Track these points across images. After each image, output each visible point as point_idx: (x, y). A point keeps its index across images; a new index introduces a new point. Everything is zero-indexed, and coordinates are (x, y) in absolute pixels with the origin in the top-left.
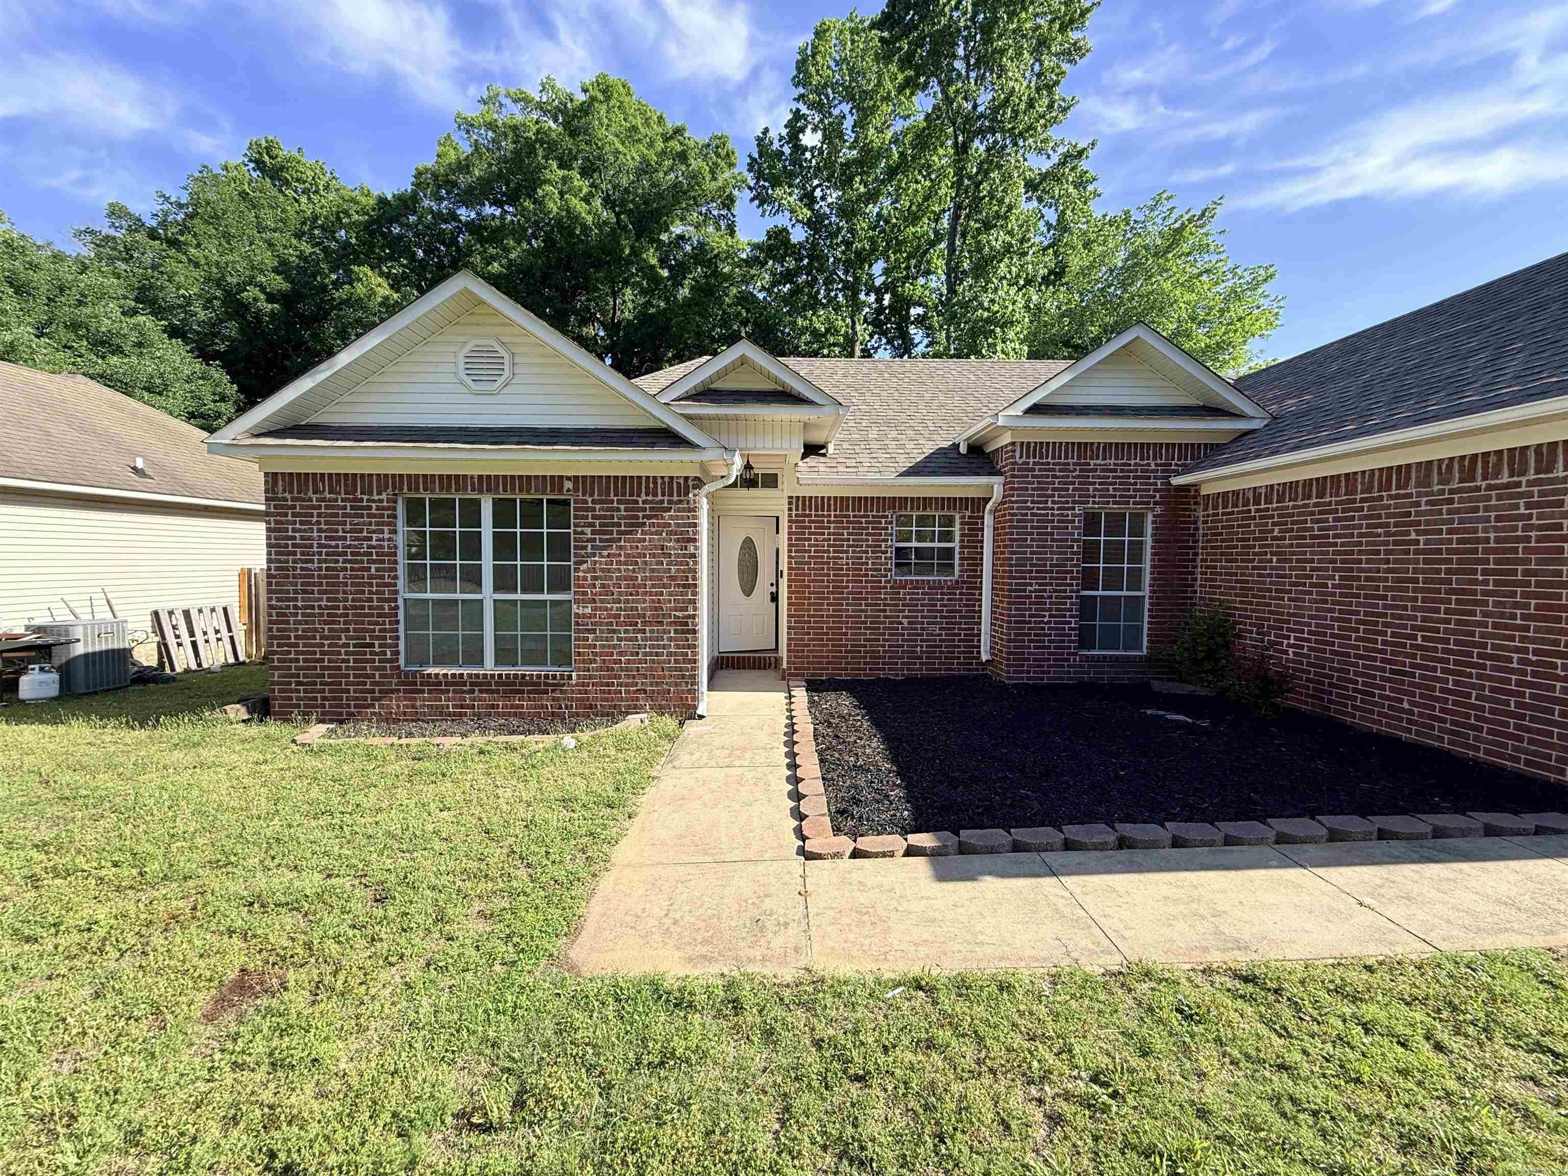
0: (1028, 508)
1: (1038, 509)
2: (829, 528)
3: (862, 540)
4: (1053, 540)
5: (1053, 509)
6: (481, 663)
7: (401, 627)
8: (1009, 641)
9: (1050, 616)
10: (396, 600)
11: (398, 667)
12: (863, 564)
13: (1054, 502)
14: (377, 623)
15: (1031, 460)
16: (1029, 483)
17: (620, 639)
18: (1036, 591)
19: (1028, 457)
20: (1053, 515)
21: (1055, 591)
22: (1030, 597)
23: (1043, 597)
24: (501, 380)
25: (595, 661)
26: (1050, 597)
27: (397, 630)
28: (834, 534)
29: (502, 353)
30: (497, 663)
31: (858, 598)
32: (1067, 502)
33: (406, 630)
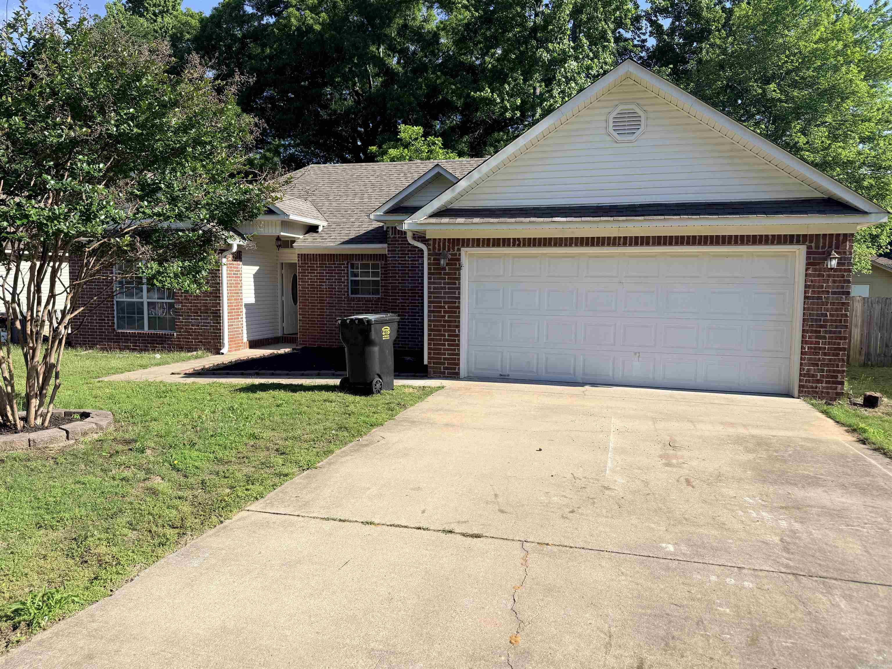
0: (396, 260)
1: (401, 261)
2: (317, 270)
3: (332, 276)
4: (409, 277)
5: (408, 261)
6: (143, 328)
7: (115, 313)
9: (409, 316)
10: (113, 301)
11: (114, 329)
12: (333, 288)
13: (409, 257)
14: (106, 311)
15: (397, 236)
16: (396, 247)
17: (192, 319)
18: (401, 303)
19: (395, 234)
20: (408, 264)
21: (411, 303)
22: (398, 306)
23: (404, 306)
25: (183, 328)
26: (408, 306)
27: (113, 314)
28: (320, 273)
30: (149, 329)
31: (331, 306)
32: (415, 257)
33: (117, 314)
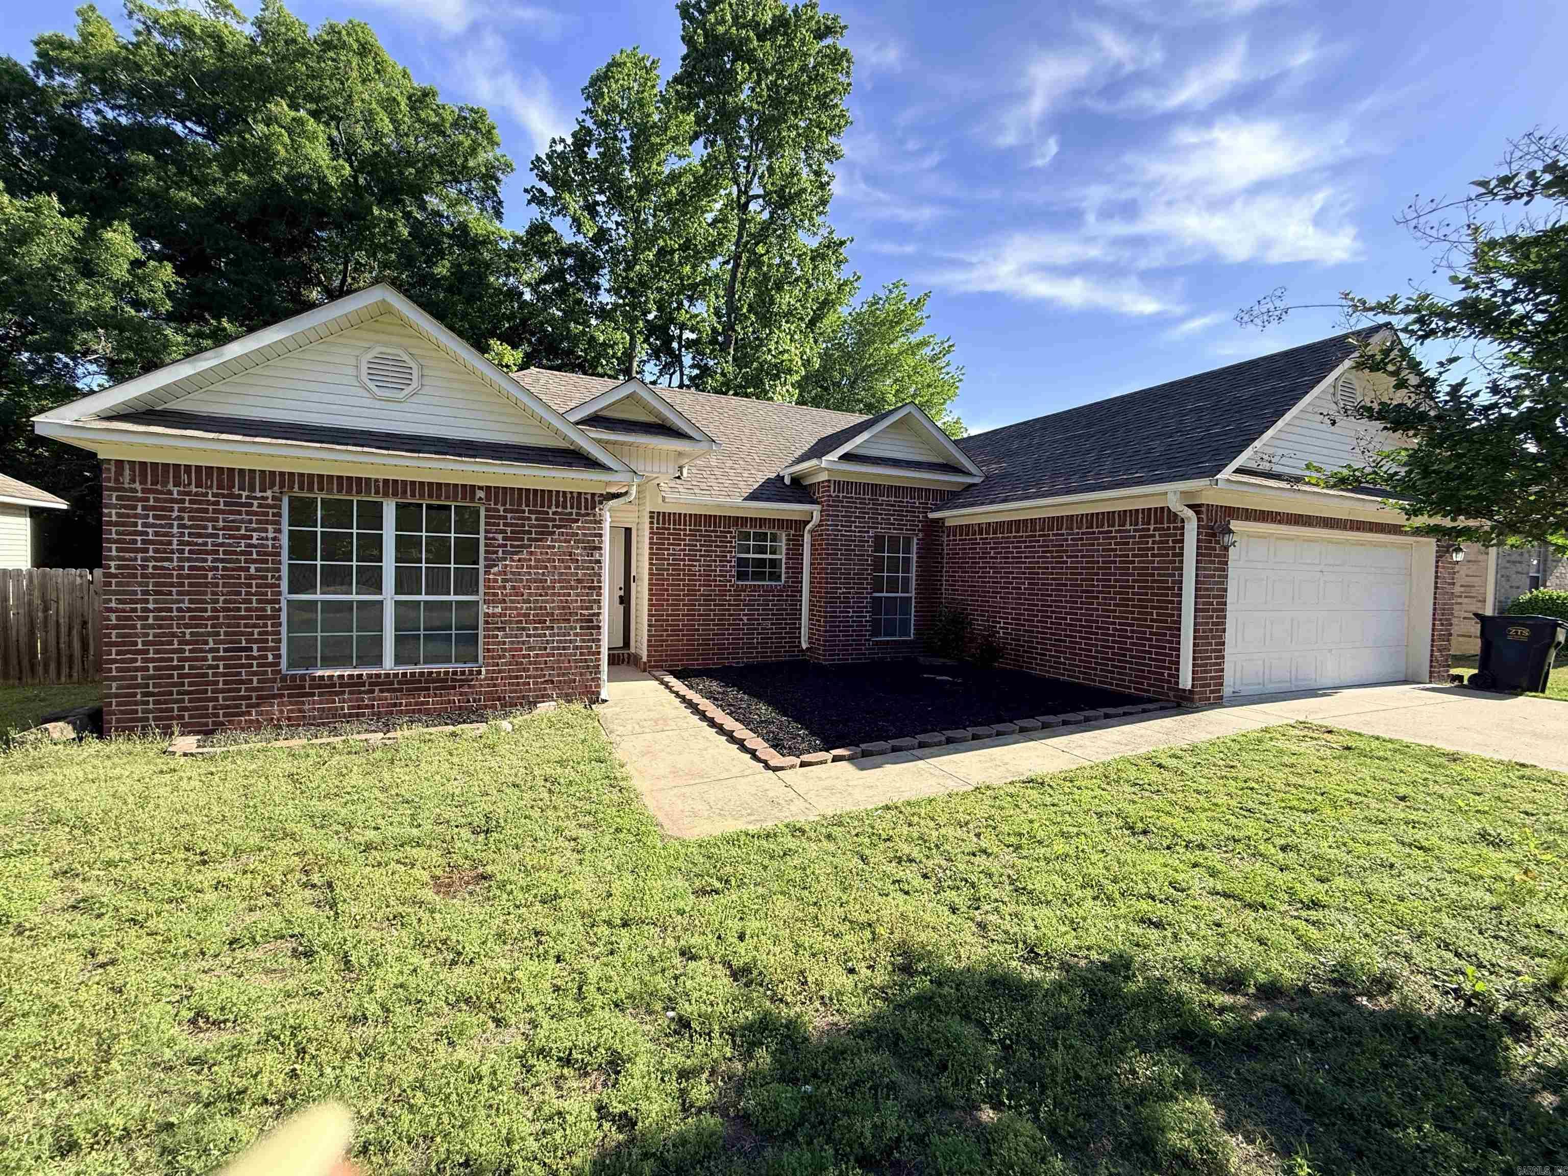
0: (838, 530)
1: (845, 531)
2: (685, 540)
3: (711, 551)
4: (855, 555)
5: (855, 532)
6: (378, 660)
7: (284, 629)
8: (826, 631)
9: (853, 612)
10: (279, 602)
11: (281, 671)
12: (712, 571)
13: (855, 527)
14: (255, 626)
15: (841, 495)
16: (839, 511)
18: (844, 593)
19: (839, 492)
20: (855, 536)
21: (857, 593)
22: (840, 598)
23: (848, 598)
24: (408, 390)
25: (504, 657)
26: (853, 598)
27: (279, 633)
28: (689, 545)
29: (412, 364)
30: (398, 663)
31: (708, 599)
32: (865, 527)
33: (289, 632)
